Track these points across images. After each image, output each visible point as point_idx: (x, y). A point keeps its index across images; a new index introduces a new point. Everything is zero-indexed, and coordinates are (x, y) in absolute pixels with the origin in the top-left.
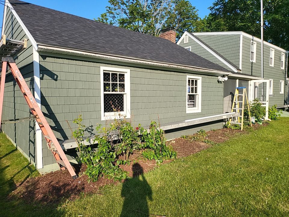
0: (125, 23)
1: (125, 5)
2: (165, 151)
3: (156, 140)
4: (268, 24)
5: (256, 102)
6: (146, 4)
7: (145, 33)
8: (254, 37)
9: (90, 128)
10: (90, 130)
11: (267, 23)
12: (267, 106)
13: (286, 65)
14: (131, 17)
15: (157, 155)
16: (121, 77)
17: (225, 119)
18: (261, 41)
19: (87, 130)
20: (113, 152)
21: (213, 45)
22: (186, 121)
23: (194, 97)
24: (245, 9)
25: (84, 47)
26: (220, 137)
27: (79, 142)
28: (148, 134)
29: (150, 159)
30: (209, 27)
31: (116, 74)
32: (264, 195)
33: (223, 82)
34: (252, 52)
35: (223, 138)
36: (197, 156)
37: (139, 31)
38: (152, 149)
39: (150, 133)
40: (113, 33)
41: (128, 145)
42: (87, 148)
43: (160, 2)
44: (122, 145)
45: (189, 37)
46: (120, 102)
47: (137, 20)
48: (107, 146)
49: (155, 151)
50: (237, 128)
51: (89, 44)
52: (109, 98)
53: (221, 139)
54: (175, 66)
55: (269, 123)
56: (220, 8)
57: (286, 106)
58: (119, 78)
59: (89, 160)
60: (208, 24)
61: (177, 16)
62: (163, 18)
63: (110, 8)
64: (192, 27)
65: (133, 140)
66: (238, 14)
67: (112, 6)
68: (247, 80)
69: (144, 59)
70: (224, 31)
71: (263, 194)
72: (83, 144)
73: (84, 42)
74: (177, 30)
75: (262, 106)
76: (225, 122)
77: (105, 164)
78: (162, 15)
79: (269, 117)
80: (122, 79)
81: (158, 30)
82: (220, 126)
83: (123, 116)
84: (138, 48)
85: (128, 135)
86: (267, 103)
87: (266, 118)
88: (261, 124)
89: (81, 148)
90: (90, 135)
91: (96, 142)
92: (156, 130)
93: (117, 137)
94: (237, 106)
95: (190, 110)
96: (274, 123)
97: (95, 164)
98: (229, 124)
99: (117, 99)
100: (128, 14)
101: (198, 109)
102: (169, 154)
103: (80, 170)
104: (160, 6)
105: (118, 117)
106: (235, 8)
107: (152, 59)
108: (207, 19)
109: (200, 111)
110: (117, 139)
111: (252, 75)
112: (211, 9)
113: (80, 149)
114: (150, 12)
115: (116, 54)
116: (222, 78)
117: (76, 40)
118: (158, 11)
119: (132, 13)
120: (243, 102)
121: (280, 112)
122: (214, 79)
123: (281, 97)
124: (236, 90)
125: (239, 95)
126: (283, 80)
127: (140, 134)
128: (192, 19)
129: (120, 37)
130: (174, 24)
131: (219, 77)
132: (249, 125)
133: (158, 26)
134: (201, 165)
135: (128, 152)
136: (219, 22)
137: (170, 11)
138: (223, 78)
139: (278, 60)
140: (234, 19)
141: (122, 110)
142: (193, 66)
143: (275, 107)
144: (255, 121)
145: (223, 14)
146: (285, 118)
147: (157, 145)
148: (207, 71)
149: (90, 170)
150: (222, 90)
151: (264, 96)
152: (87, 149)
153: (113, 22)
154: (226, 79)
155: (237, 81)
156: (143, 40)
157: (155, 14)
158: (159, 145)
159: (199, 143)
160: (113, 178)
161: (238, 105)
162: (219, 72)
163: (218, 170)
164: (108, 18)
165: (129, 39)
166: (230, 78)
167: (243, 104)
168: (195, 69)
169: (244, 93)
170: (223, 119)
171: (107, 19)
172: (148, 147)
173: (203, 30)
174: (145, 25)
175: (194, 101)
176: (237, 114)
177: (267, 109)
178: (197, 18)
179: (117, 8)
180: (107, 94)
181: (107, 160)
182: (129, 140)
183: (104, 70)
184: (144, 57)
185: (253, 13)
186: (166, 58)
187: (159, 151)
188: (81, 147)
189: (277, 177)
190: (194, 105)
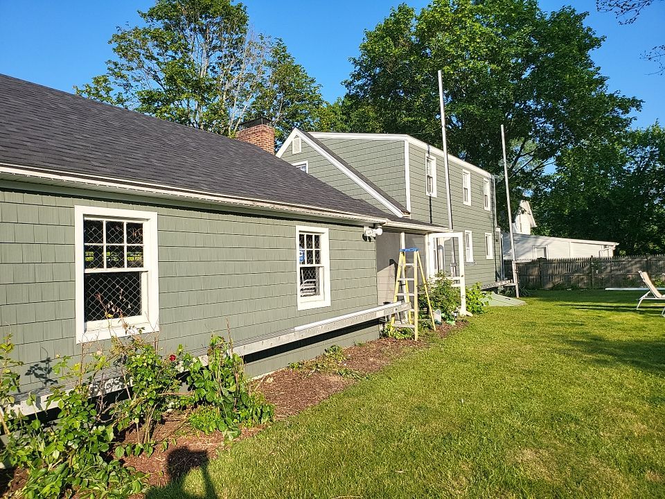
0: (156, 101)
1: (154, 62)
2: (246, 407)
3: (222, 380)
4: (457, 122)
5: (441, 278)
6: (205, 64)
7: (205, 125)
8: (430, 146)
9: (43, 365)
10: (42, 372)
11: (454, 120)
12: (462, 286)
13: (493, 203)
14: (170, 90)
15: (227, 418)
16: (135, 231)
17: (384, 317)
18: (443, 154)
19: (34, 371)
20: (107, 425)
21: (353, 159)
22: (296, 328)
23: (314, 272)
24: (413, 89)
25: (27, 157)
26: (371, 359)
27: (4, 409)
28: (202, 369)
29: (207, 431)
30: (346, 121)
31: (121, 225)
32: (455, 483)
33: (375, 238)
34: (428, 176)
35: (378, 362)
36: (321, 410)
37: (189, 120)
38: (213, 404)
39: (207, 367)
40: (117, 124)
41: (147, 401)
42: (29, 422)
43: (239, 62)
44: (132, 403)
45: (303, 142)
46: (131, 293)
47: (184, 96)
48: (86, 413)
49: (221, 410)
50: (406, 336)
51: (44, 150)
52: (101, 283)
53: (374, 363)
54: (268, 205)
55: (468, 320)
56: (365, 84)
57: (499, 284)
58: (128, 233)
59: (34, 456)
60: (343, 114)
61: (278, 94)
62: (245, 94)
63: (116, 64)
64: (310, 120)
65: (162, 389)
66: (401, 99)
67: (123, 61)
68: (422, 234)
69: (191, 188)
70: (375, 132)
71: (453, 482)
72: (17, 412)
73: (29, 144)
74: (279, 124)
75: (452, 286)
76: (384, 324)
77: (82, 461)
78: (242, 90)
79: (467, 307)
80: (138, 235)
81: (235, 122)
82: (373, 333)
83: (135, 329)
84: (178, 162)
85: (145, 378)
86: (462, 280)
87: (463, 311)
88: (453, 323)
89: (12, 424)
90: (40, 385)
91: (54, 405)
92: (225, 356)
93: (118, 383)
94: (405, 288)
95: (306, 303)
96: (478, 321)
97: (50, 465)
98: (392, 329)
99: (122, 286)
100: (163, 82)
101: (323, 299)
102: (254, 413)
103: (9, 485)
104: (238, 69)
105: (120, 333)
106: (395, 86)
107: (213, 189)
108: (341, 104)
109: (328, 303)
110: (120, 389)
111: (431, 222)
112: (348, 85)
113: (8, 426)
114: (215, 82)
115: (118, 177)
116: (370, 230)
117: (8, 140)
118: (234, 81)
119: (171, 79)
120: (415, 279)
121: (487, 296)
122: (355, 233)
123: (488, 266)
124: (401, 255)
125: (407, 264)
126: (489, 231)
127: (181, 370)
128: (311, 103)
129: (133, 135)
130: (272, 110)
131: (365, 228)
132: (429, 327)
133: (236, 113)
134: (327, 430)
135: (149, 420)
136: (364, 112)
137: (261, 83)
138: (374, 230)
139: (479, 192)
140: (393, 108)
141: (136, 311)
142: (309, 204)
143: (478, 288)
144: (442, 318)
145: (371, 97)
146: (498, 309)
147: (227, 394)
148: (339, 215)
149: (35, 482)
150: (373, 255)
151: (456, 265)
152: (29, 424)
153: (124, 97)
154: (379, 231)
155: (403, 235)
156: (193, 145)
157: (227, 87)
158: (230, 393)
159: (327, 377)
160: (102, 495)
161: (407, 285)
162: (365, 218)
163: (364, 439)
164: (112, 86)
165: (158, 139)
166: (386, 229)
167: (416, 284)
168: (313, 212)
169: (416, 261)
170: (378, 319)
171: (108, 90)
172: (203, 401)
173: (333, 127)
174: (204, 109)
175: (314, 282)
176: (406, 306)
177: (463, 293)
178: (321, 102)
179: (134, 65)
180: (95, 274)
181: (87, 449)
182: (150, 389)
183: (85, 215)
184: (193, 184)
185: (428, 99)
186: (246, 186)
187: (232, 408)
188: (12, 421)
189: (480, 439)
190: (316, 291)
